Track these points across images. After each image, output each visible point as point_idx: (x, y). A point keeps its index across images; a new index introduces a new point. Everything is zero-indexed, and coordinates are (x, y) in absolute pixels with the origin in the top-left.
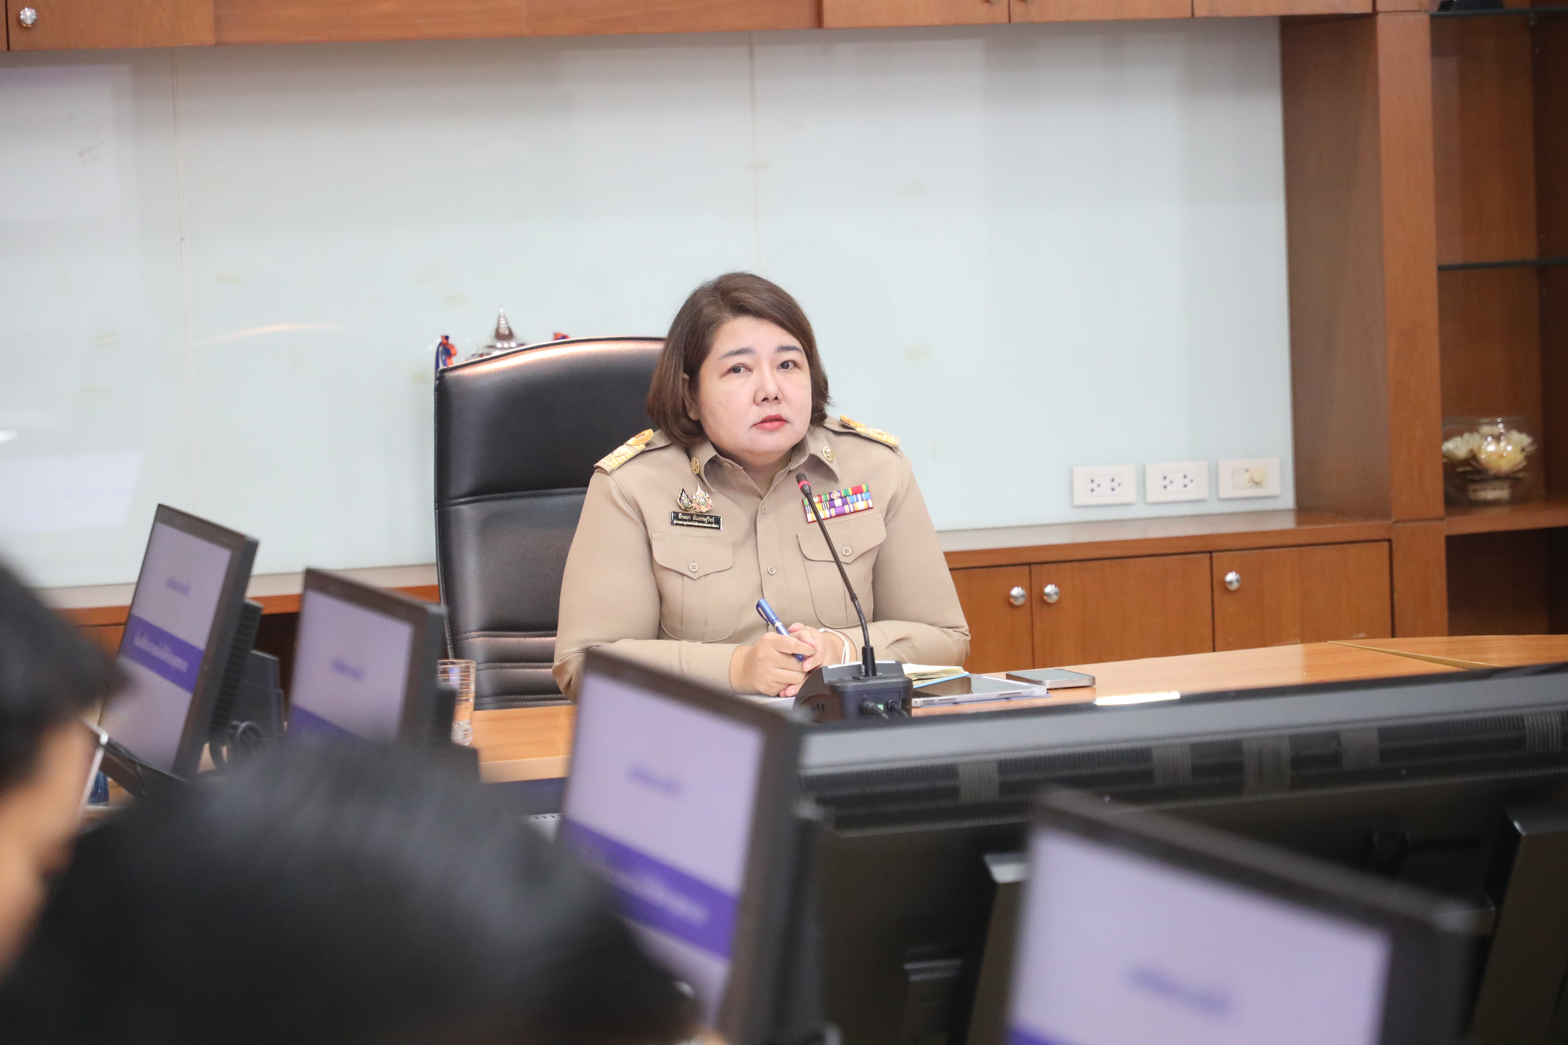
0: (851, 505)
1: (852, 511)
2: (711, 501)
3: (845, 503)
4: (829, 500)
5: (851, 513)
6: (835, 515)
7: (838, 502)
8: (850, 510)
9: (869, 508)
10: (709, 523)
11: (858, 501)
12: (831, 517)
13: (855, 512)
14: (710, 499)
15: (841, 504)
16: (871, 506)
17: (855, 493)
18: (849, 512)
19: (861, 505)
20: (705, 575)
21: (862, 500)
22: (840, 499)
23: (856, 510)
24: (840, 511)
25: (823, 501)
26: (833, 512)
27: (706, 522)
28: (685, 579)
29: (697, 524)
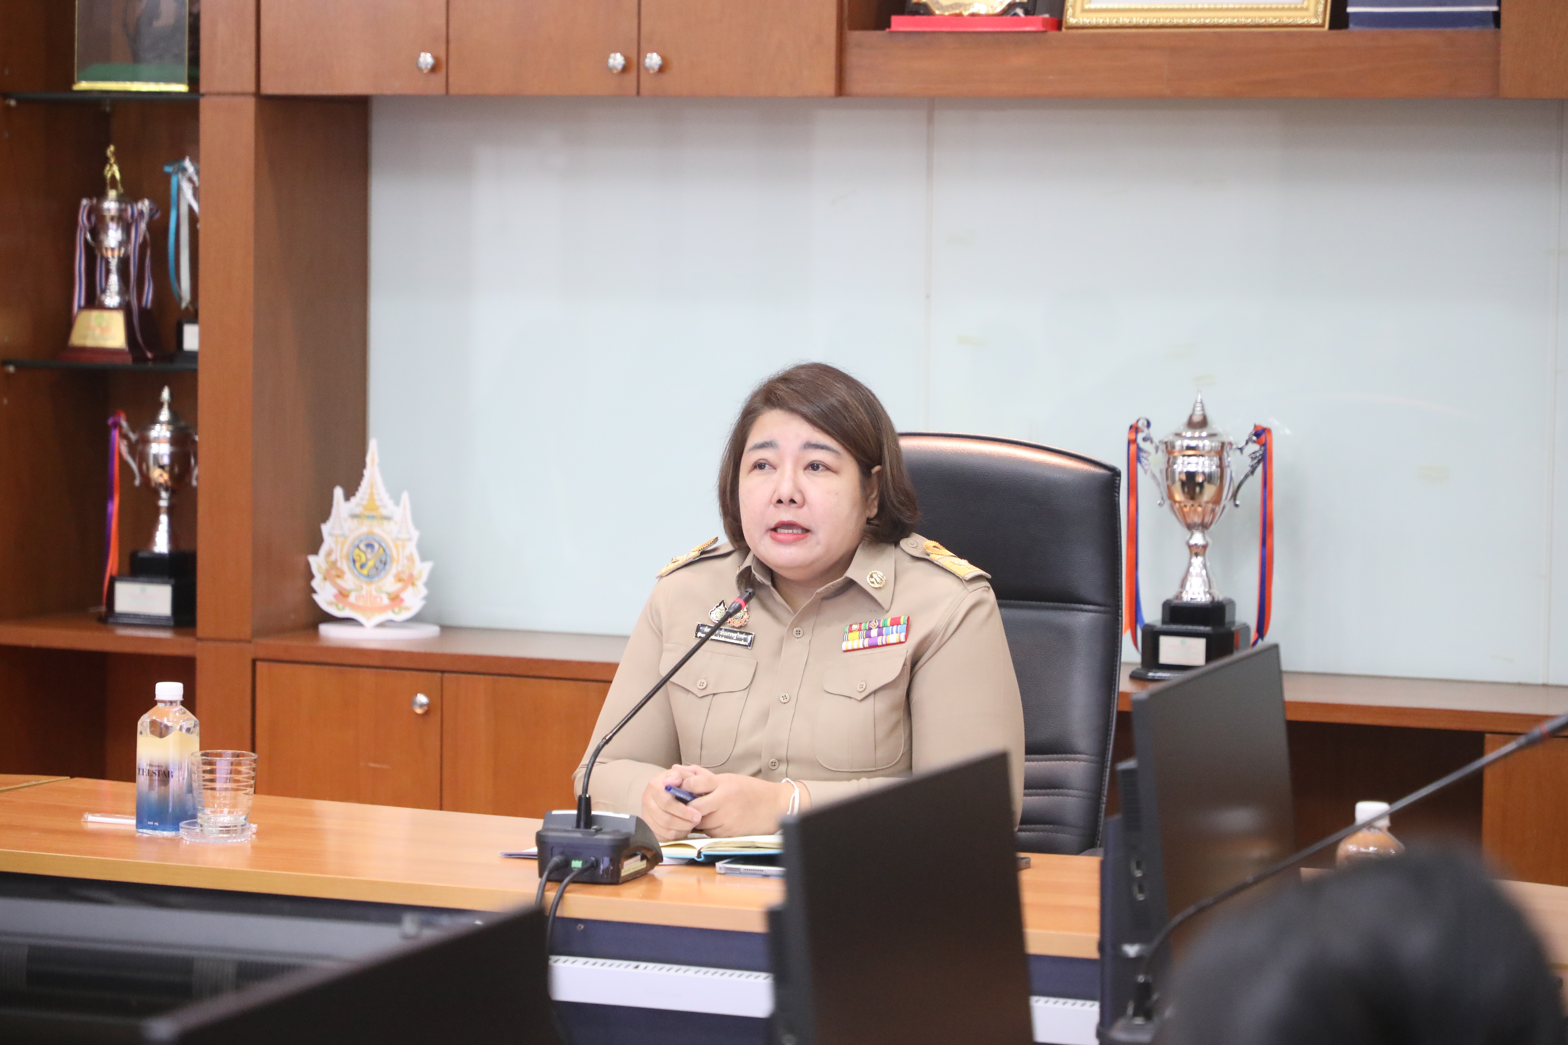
0: (884, 637)
1: (884, 643)
2: (747, 616)
3: (880, 634)
4: (867, 629)
5: (883, 645)
6: (867, 646)
7: (874, 632)
8: (882, 643)
9: (901, 643)
10: (737, 639)
11: (892, 633)
12: (865, 648)
13: (887, 645)
14: (746, 614)
15: (876, 635)
16: (903, 639)
17: (892, 625)
18: (881, 644)
19: (893, 638)
20: (714, 694)
21: (897, 632)
22: (877, 629)
23: (888, 643)
24: (873, 642)
25: (862, 629)
26: (867, 642)
27: (735, 638)
28: (690, 695)
29: (723, 639)
